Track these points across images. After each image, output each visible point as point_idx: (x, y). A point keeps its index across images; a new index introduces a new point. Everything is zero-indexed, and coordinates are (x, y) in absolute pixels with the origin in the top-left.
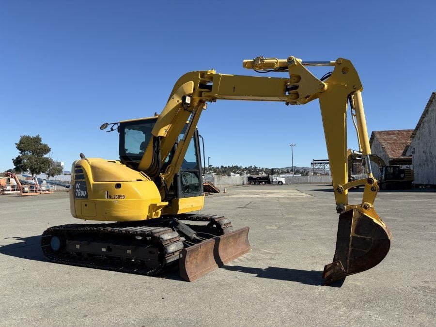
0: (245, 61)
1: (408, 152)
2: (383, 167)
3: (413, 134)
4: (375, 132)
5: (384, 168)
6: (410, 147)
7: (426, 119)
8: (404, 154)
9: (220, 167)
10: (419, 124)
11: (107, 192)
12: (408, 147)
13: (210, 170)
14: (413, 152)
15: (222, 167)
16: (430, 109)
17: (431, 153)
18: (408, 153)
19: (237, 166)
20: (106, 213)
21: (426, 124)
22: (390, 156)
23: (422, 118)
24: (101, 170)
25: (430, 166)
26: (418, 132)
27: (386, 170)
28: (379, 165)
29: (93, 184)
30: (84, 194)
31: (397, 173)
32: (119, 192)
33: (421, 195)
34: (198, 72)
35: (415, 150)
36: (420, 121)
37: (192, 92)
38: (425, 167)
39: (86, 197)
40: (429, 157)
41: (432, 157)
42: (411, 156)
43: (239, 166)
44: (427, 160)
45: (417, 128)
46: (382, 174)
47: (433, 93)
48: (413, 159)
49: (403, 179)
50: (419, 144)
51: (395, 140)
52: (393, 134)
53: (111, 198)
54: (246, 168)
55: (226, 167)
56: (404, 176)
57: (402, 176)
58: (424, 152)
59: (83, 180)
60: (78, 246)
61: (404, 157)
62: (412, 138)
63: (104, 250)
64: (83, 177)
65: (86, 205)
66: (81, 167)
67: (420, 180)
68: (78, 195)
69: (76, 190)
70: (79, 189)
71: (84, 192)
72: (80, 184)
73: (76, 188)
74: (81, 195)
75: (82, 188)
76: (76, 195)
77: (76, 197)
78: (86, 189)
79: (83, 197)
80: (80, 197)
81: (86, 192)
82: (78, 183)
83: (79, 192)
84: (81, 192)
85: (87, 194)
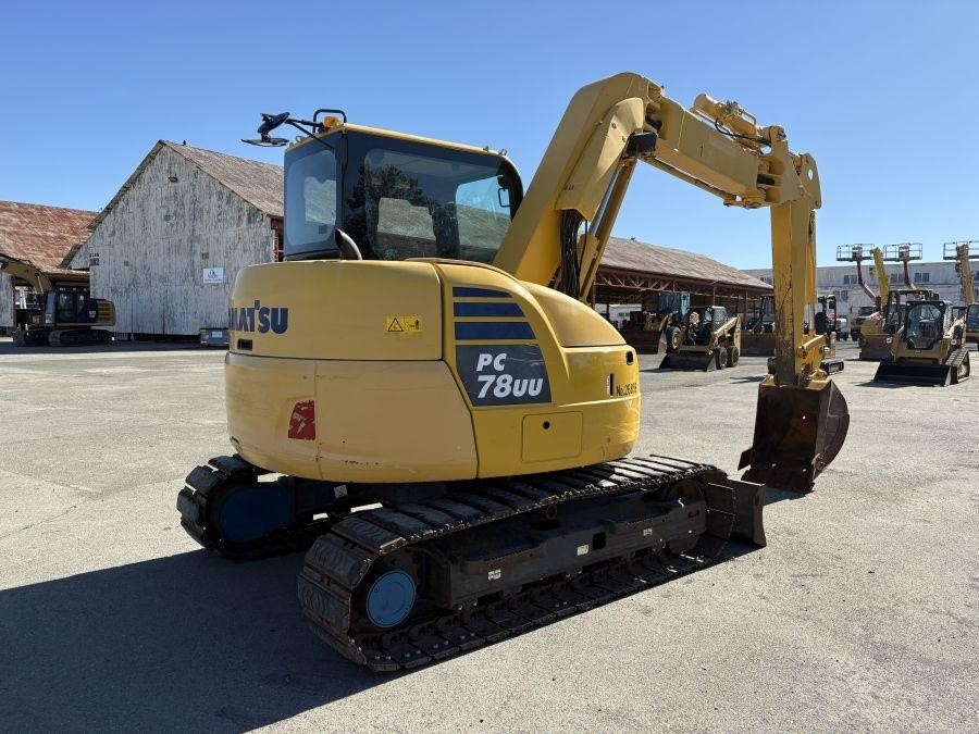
1: (76, 259)
2: (47, 292)
3: (96, 222)
6: (82, 250)
7: (133, 192)
8: (66, 263)
10: (115, 202)
11: (612, 377)
12: (77, 248)
14: (95, 262)
16: (147, 175)
17: (146, 268)
18: (77, 263)
20: (609, 441)
21: (133, 207)
23: (125, 189)
25: (145, 295)
26: (109, 220)
27: (56, 303)
29: (570, 356)
30: (534, 388)
31: (81, 307)
32: (631, 374)
35: (100, 257)
36: (117, 196)
38: (128, 297)
39: (545, 396)
40: (142, 277)
41: (149, 275)
42: (87, 270)
44: (134, 282)
45: (108, 210)
47: (160, 142)
48: (91, 278)
49: (93, 320)
50: (111, 245)
51: (17, 226)
52: (7, 211)
53: (621, 391)
56: (97, 314)
57: (92, 314)
58: (126, 263)
59: (528, 342)
60: (495, 575)
61: (66, 271)
62: (92, 228)
63: (582, 550)
64: (524, 331)
65: (546, 425)
66: (505, 294)
67: (122, 325)
68: (497, 393)
69: (481, 378)
70: (498, 374)
71: (533, 381)
72: (503, 356)
73: (479, 368)
74: (517, 394)
75: (516, 370)
76: (482, 394)
77: (477, 402)
78: (541, 372)
79: (527, 399)
80: (511, 400)
81: (540, 381)
82: (494, 351)
83: (500, 385)
84: (512, 385)
85: (546, 387)
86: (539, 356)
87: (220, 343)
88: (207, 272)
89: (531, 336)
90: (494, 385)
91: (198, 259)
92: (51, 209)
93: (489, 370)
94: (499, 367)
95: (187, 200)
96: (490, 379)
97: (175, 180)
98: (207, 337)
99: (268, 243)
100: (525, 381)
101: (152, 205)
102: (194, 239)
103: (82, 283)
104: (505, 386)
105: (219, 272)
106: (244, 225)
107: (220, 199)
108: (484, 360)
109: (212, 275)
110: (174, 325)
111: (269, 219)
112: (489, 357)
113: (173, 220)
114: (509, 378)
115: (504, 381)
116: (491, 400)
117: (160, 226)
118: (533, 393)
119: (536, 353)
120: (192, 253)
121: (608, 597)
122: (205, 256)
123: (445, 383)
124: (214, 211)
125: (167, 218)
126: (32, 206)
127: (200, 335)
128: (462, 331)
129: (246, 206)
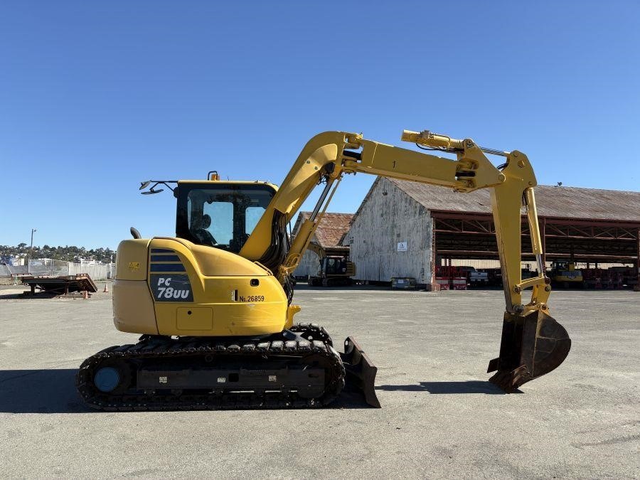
0: (405, 131)
1: (345, 240)
2: (323, 258)
3: (352, 220)
4: (304, 212)
5: (325, 260)
6: (347, 235)
7: (369, 203)
8: (340, 243)
9: (41, 248)
10: (361, 209)
11: (236, 292)
12: (345, 234)
13: (21, 252)
14: (352, 242)
15: (46, 247)
16: (374, 193)
17: (372, 244)
18: (345, 242)
19: (75, 248)
20: (233, 324)
21: (368, 209)
22: (323, 245)
23: (365, 201)
24: (216, 259)
25: (372, 259)
26: (358, 218)
27: (327, 263)
28: (319, 255)
29: (205, 280)
30: (185, 294)
31: (339, 266)
32: (256, 291)
33: (377, 294)
34: (342, 133)
35: (354, 239)
37: (335, 158)
38: (365, 260)
39: (190, 299)
40: (371, 249)
41: (373, 248)
42: (349, 246)
43: (79, 247)
44: (367, 252)
45: (358, 213)
46: (322, 267)
48: (350, 250)
49: (344, 273)
50: (358, 232)
51: (326, 225)
53: (242, 299)
54: (92, 251)
55: (54, 249)
56: (346, 270)
57: (344, 269)
58: (364, 242)
59: (182, 273)
60: (163, 380)
61: (340, 247)
62: (351, 224)
63: (221, 380)
64: (181, 268)
65: (190, 313)
66: (172, 251)
67: (359, 275)
68: (166, 296)
69: (159, 289)
70: (167, 287)
71: (184, 291)
72: (170, 279)
73: (159, 284)
74: (175, 297)
75: (175, 286)
76: (160, 296)
77: (158, 300)
78: (189, 287)
79: (180, 299)
80: (172, 299)
81: (188, 292)
82: (166, 277)
83: (168, 292)
84: (173, 292)
85: (191, 295)
86: (187, 280)
87: (401, 286)
88: (399, 244)
89: (184, 270)
90: (165, 292)
91: (395, 237)
92: (343, 214)
93: (163, 285)
94: (167, 284)
95: (391, 205)
96: (163, 289)
97: (386, 194)
98: (395, 283)
99: (428, 226)
100: (180, 291)
101: (376, 208)
102: (394, 226)
103: (346, 253)
104: (170, 293)
105: (405, 244)
106: (417, 216)
107: (406, 202)
108: (161, 281)
109: (402, 246)
110: (384, 275)
111: (429, 212)
112: (163, 279)
113: (384, 216)
114: (172, 289)
115: (170, 291)
116: (163, 299)
117: (379, 220)
118: (183, 297)
119: (186, 278)
120: (393, 234)
121: (230, 407)
122: (399, 235)
123: (144, 290)
124: (403, 209)
125: (382, 215)
126: (334, 214)
127: (391, 282)
128: (154, 268)
129: (418, 205)
